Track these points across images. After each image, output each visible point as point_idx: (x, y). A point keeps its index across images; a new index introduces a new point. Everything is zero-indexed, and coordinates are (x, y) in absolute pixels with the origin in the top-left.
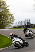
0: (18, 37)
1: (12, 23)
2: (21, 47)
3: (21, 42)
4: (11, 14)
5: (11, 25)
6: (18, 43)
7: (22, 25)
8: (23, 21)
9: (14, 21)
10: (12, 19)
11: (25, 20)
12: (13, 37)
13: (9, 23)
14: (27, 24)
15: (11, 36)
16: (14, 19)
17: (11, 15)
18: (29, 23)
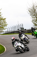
0: (19, 42)
1: (4, 28)
2: (23, 52)
3: (23, 46)
4: (3, 18)
5: (3, 30)
6: (20, 47)
7: (15, 30)
8: (16, 26)
9: (6, 26)
10: (4, 24)
11: (18, 25)
12: (14, 42)
13: (1, 28)
14: (20, 29)
15: (12, 40)
16: (6, 24)
17: (3, 20)
18: (22, 28)
